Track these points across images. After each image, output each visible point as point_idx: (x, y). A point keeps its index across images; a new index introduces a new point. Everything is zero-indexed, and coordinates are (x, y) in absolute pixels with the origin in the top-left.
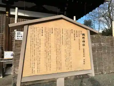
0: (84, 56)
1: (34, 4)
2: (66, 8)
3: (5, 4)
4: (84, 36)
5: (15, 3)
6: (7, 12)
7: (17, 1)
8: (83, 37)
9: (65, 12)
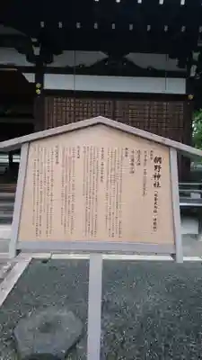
0: (155, 212)
1: (102, 55)
2: (196, 55)
3: (32, 65)
4: (158, 164)
5: (55, 57)
6: (38, 85)
7: (61, 53)
8: (156, 167)
9: (194, 68)
